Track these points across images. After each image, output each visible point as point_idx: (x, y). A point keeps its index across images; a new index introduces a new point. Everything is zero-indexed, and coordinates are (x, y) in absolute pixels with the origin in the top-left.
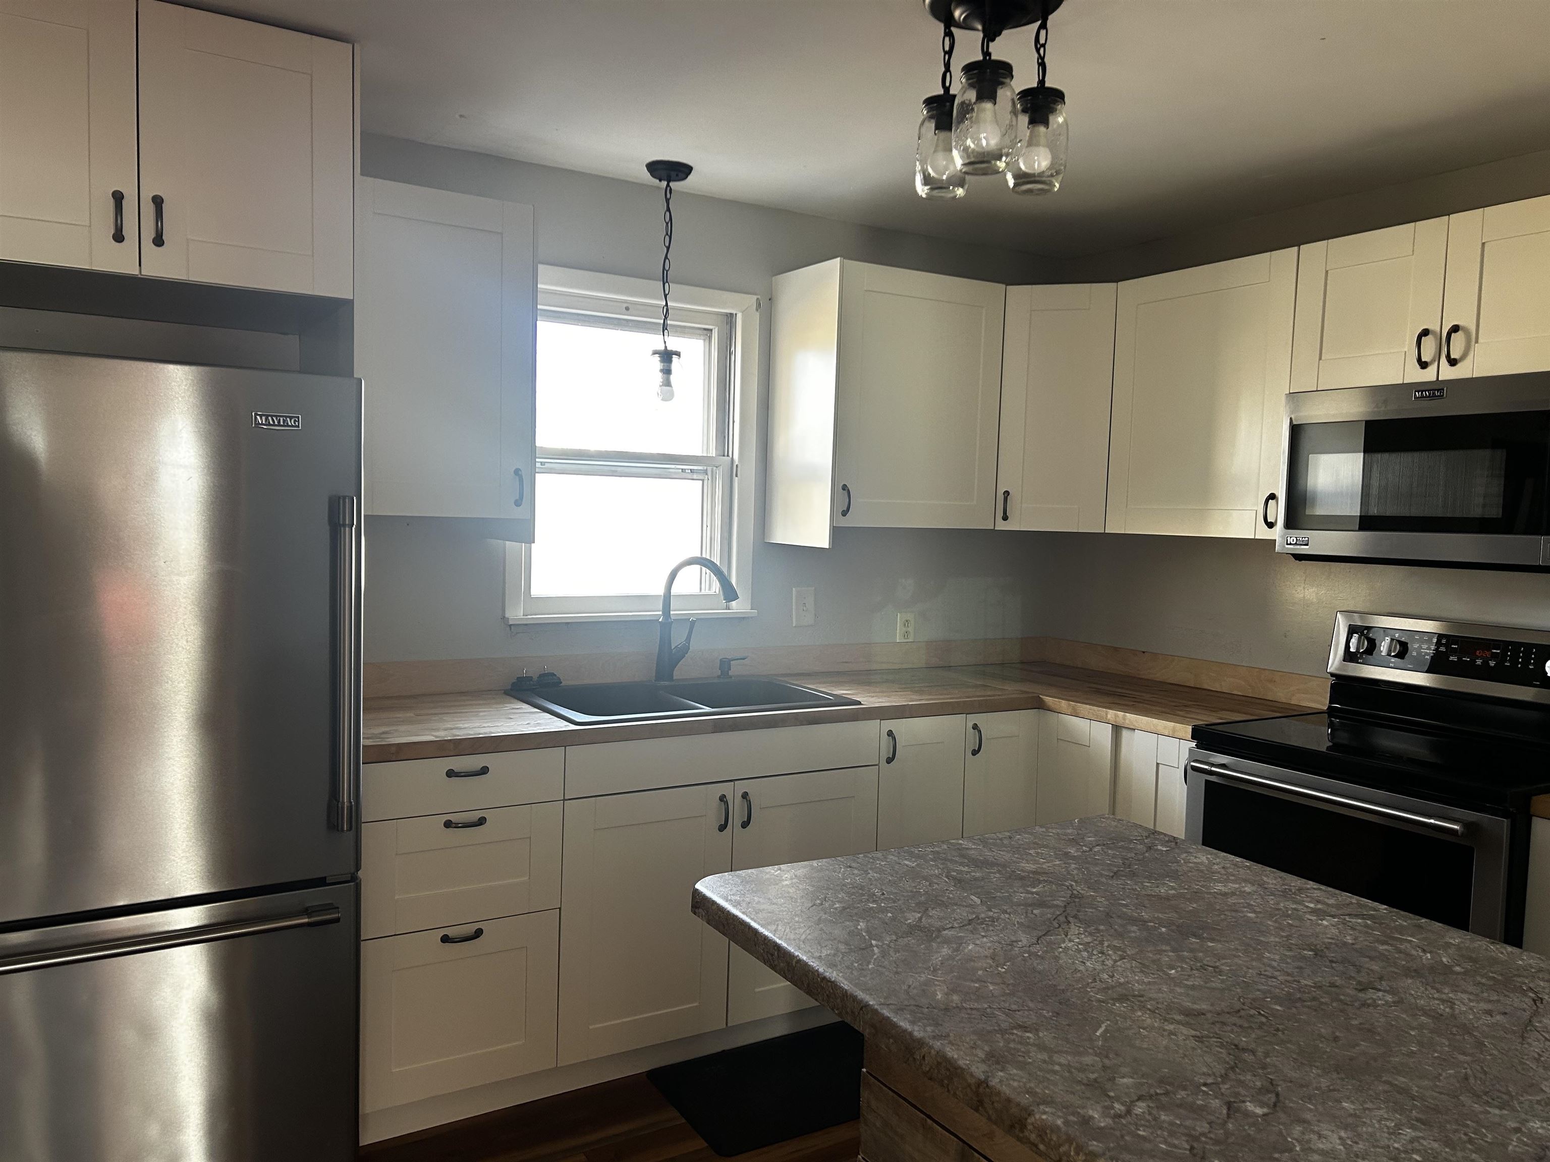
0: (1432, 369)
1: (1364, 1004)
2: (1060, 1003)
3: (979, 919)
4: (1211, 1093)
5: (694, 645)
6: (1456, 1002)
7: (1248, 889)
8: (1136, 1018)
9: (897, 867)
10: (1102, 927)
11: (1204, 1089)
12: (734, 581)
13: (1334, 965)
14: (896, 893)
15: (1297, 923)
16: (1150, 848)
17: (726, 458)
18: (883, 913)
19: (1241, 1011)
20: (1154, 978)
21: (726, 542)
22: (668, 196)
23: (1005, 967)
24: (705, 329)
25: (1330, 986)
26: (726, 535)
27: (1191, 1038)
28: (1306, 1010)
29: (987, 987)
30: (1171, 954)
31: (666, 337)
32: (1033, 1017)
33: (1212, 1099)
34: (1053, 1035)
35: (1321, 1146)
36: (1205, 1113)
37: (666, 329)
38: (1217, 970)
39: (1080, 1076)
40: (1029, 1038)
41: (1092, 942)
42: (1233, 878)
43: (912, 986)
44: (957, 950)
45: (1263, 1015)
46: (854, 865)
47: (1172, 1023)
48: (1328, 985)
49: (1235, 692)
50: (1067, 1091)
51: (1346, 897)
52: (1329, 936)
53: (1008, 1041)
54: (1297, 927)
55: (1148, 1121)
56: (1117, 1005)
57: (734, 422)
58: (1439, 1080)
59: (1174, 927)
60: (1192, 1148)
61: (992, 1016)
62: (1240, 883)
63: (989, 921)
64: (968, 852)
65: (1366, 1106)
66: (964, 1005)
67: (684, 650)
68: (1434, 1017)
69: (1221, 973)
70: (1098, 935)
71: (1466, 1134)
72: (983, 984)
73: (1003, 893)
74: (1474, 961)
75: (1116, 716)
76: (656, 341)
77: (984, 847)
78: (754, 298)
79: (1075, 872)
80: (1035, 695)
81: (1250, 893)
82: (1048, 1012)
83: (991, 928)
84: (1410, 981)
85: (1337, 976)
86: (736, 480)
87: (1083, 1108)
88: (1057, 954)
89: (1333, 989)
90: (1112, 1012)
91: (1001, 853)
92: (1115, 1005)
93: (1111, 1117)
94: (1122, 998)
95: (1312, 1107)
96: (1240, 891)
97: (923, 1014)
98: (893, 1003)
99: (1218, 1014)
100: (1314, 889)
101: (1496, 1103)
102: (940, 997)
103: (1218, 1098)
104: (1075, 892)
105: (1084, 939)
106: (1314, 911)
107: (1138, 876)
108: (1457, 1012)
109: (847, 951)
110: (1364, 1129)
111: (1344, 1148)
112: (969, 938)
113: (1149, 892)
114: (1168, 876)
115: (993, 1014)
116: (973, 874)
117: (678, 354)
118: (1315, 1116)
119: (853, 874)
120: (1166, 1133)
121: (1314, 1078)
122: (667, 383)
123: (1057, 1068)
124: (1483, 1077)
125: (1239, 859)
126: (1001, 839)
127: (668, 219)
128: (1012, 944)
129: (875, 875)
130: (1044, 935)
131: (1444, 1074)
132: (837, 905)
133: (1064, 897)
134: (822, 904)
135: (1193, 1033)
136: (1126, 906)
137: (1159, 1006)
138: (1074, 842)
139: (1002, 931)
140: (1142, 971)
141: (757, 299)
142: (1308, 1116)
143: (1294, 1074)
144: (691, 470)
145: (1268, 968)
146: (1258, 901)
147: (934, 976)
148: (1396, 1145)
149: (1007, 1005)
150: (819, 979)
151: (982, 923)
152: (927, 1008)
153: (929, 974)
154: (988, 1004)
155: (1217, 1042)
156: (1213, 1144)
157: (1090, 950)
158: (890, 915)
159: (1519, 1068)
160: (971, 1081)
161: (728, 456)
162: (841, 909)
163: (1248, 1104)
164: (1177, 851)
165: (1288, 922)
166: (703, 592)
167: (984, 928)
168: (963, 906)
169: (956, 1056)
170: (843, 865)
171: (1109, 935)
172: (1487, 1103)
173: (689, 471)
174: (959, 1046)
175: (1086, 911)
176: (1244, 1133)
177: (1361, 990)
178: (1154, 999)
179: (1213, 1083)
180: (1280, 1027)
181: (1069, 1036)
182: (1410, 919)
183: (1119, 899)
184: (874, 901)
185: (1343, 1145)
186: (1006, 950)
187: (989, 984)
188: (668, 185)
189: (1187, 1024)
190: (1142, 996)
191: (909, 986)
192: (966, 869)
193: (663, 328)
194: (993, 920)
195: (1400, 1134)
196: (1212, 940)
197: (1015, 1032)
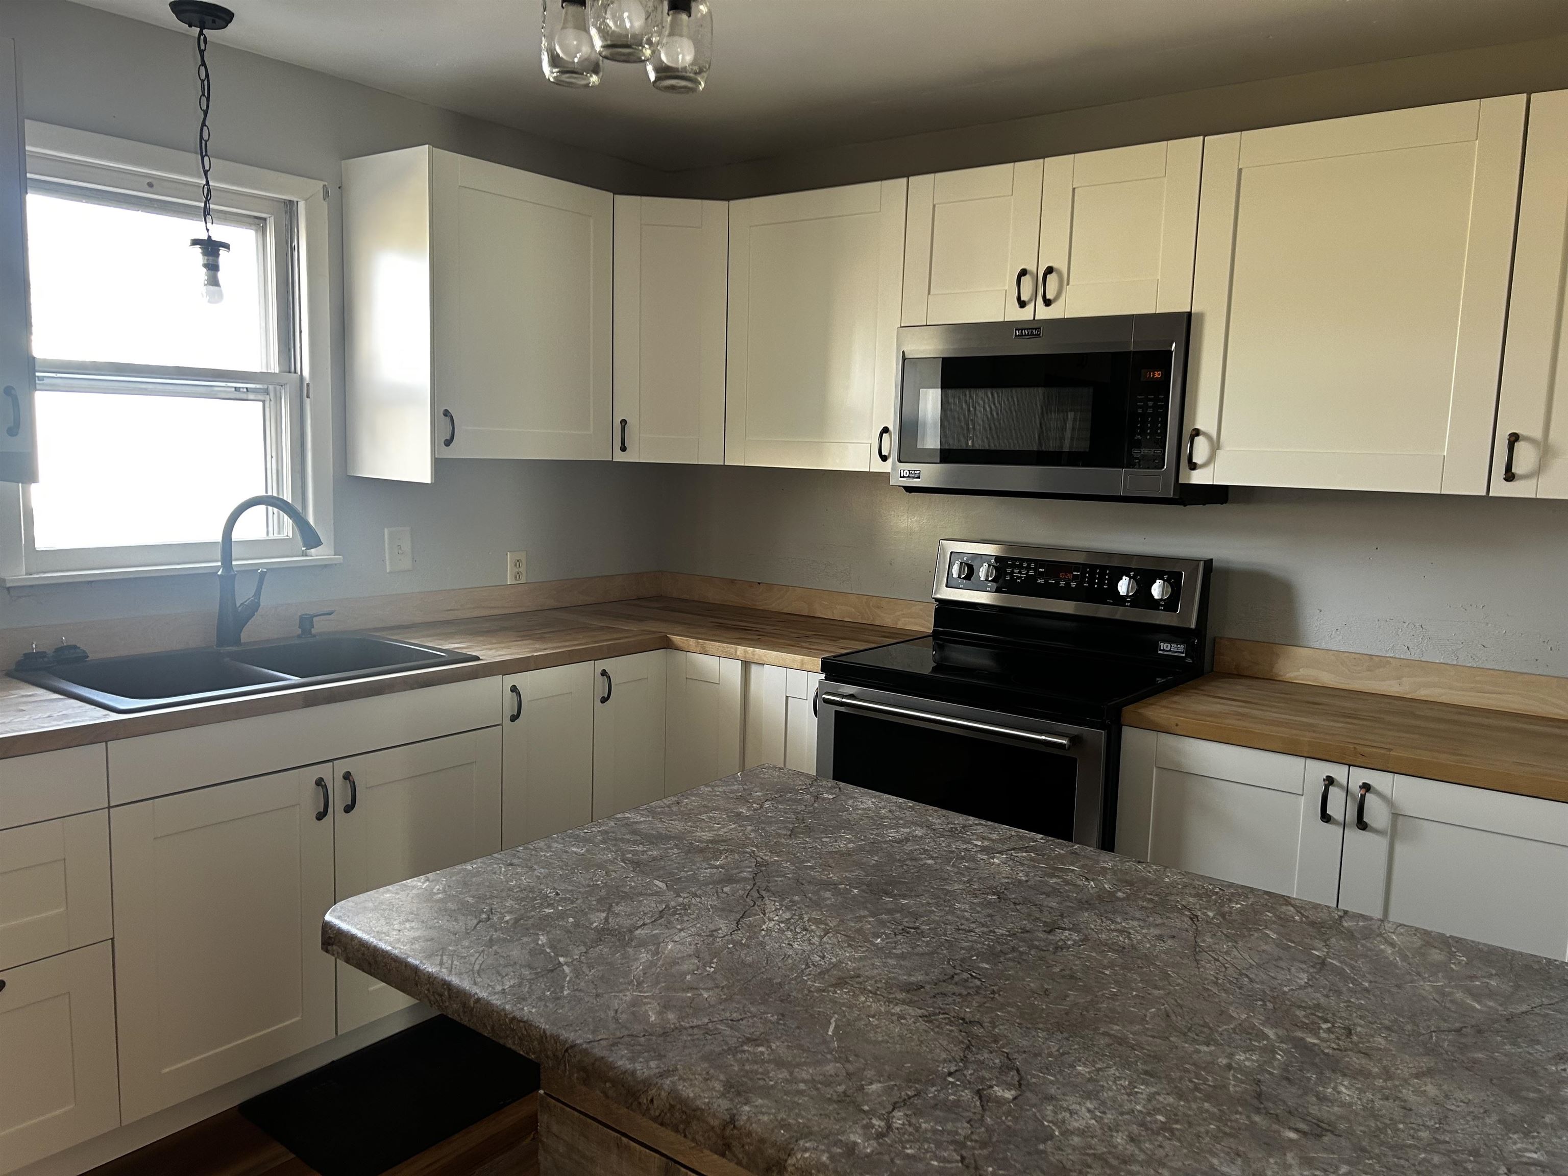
0: (1030, 308)
1: (1057, 948)
2: (782, 1001)
3: (670, 909)
4: (958, 1083)
5: (264, 601)
6: (1131, 931)
7: (919, 832)
8: (861, 1005)
9: (564, 856)
10: (796, 898)
11: (951, 1079)
12: (311, 520)
13: (1018, 907)
14: (572, 891)
15: (972, 865)
16: (817, 798)
17: (293, 375)
18: (563, 918)
19: (955, 976)
20: (863, 952)
21: (298, 476)
22: (203, 47)
23: (712, 965)
24: (256, 217)
25: (1022, 932)
26: (298, 468)
27: (920, 1019)
28: (1011, 964)
29: (701, 994)
30: (871, 919)
31: (209, 225)
32: (760, 1025)
33: (962, 1091)
34: (786, 1044)
35: (1076, 1125)
36: (961, 1110)
37: (209, 214)
38: (919, 931)
39: (829, 1092)
40: (762, 1053)
41: (792, 918)
42: (902, 822)
43: (620, 1011)
44: (656, 953)
45: (975, 978)
46: (515, 861)
47: (897, 1004)
48: (1020, 931)
49: (846, 619)
50: (821, 1115)
51: (1006, 830)
52: (1004, 875)
53: (742, 1063)
54: (974, 869)
55: (910, 1134)
56: (838, 992)
57: (301, 332)
58: (1147, 1023)
59: (864, 887)
60: (963, 1158)
61: (716, 1032)
62: (909, 827)
63: (681, 909)
64: (638, 826)
65: (1098, 1066)
66: (682, 1023)
67: (253, 607)
68: (1117, 950)
69: (922, 934)
70: (795, 908)
71: (1191, 1081)
72: (696, 992)
73: (688, 872)
74: (1130, 883)
75: (746, 652)
76: (197, 229)
77: (653, 817)
78: (321, 184)
79: (753, 835)
80: (663, 634)
81: (922, 836)
82: (772, 1016)
83: (686, 918)
84: (1086, 914)
85: (1025, 920)
86: (307, 402)
87: (843, 1133)
88: (761, 939)
89: (1025, 935)
90: (836, 1002)
91: (672, 822)
92: (836, 993)
93: (874, 1139)
94: (841, 983)
95: (1052, 1078)
96: (913, 836)
97: (640, 1045)
98: (604, 1036)
99: (936, 984)
100: (976, 824)
101: (1201, 1039)
102: (653, 1018)
103: (966, 1089)
104: (759, 859)
105: (783, 915)
106: (983, 850)
107: (814, 831)
108: (1135, 941)
109: (534, 976)
110: (1105, 1094)
111: (1096, 1121)
112: (665, 935)
113: (830, 849)
114: (844, 828)
115: (716, 1029)
116: (650, 853)
117: (227, 246)
118: (1058, 1088)
119: (517, 873)
120: (932, 1146)
121: (1043, 1043)
122: (213, 281)
123: (802, 1086)
124: (1180, 1011)
125: (901, 800)
126: (669, 807)
127: (203, 76)
128: (712, 934)
129: (543, 871)
130: (742, 917)
131: (1148, 1014)
132: (507, 918)
133: (750, 867)
134: (489, 919)
135: (920, 1012)
136: (812, 868)
137: (879, 985)
138: (743, 799)
139: (698, 918)
140: (850, 945)
141: (324, 186)
142: (1052, 1091)
143: (1025, 1043)
144: (247, 388)
145: (963, 921)
146: (931, 845)
147: (640, 992)
148: (1138, 1107)
149: (728, 1014)
150: (507, 1020)
151: (674, 914)
152: (644, 1036)
153: (634, 991)
154: (708, 1018)
155: (945, 1018)
156: (980, 1148)
157: (793, 927)
158: (571, 920)
159: (1206, 995)
160: (715, 1123)
161: (295, 372)
162: (513, 921)
163: (996, 1088)
164: (843, 797)
165: (965, 866)
166: (271, 537)
167: (678, 919)
168: (650, 895)
169: (691, 1095)
170: (503, 864)
171: (806, 906)
172: (1194, 1040)
173: (245, 390)
174: (691, 1080)
175: (776, 881)
176: (1004, 1126)
177: (1050, 932)
178: (872, 978)
179: (956, 1071)
180: (995, 988)
181: (802, 1042)
182: (1067, 847)
183: (804, 861)
184: (550, 905)
185: (1094, 1119)
186: (708, 944)
187: (702, 992)
188: (201, 33)
189: (910, 1003)
190: (859, 976)
191: (616, 1011)
192: (640, 848)
193: (204, 213)
194: (685, 907)
195: (1137, 1092)
196: (904, 896)
197: (746, 1048)
